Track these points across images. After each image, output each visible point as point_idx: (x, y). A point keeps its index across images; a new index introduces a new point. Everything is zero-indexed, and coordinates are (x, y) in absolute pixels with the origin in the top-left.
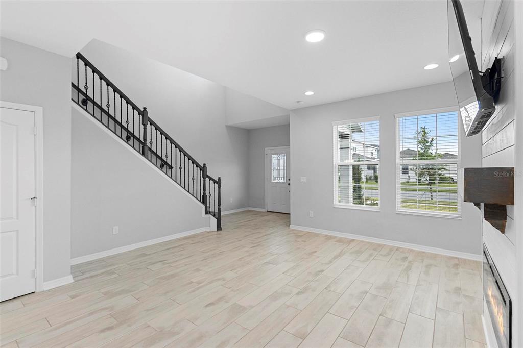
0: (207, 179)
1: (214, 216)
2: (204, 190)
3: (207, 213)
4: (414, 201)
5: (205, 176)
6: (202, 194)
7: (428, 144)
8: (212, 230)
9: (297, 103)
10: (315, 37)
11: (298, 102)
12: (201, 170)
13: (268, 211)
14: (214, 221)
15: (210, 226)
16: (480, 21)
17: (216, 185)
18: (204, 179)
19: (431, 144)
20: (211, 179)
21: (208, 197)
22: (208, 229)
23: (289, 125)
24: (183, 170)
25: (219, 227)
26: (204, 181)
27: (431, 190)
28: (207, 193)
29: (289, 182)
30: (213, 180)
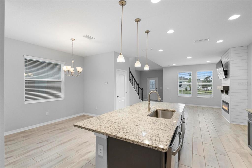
0: (139, 88)
11: (168, 66)
23: (163, 70)
28: (139, 93)
29: (157, 89)
30: (141, 89)
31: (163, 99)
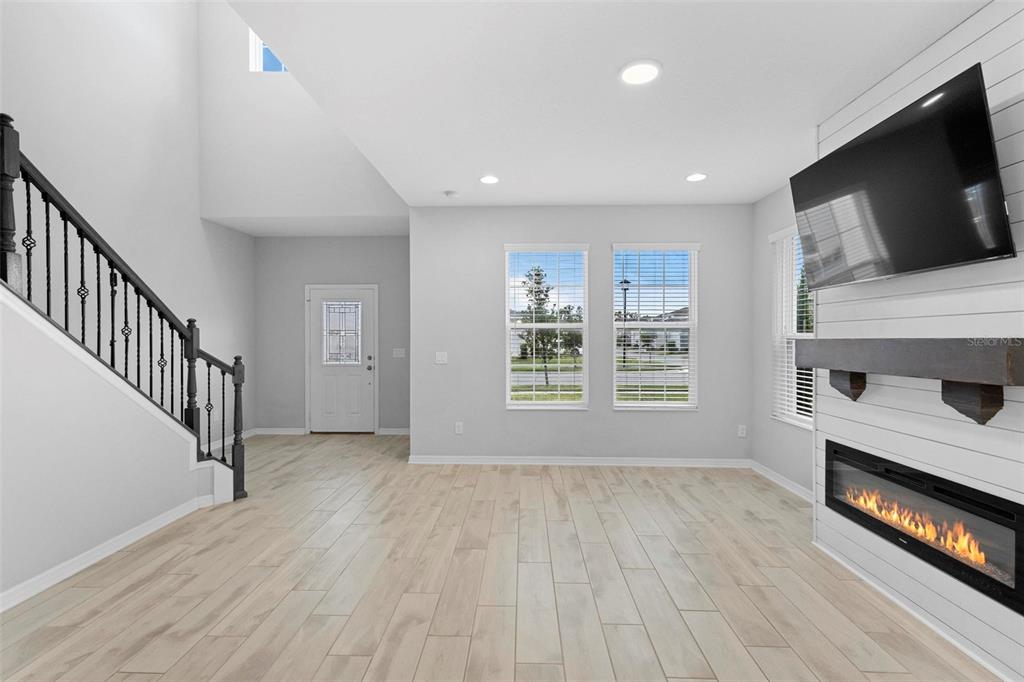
0: (200, 364)
1: (223, 460)
2: (192, 394)
3: (201, 457)
4: (529, 388)
5: (191, 351)
6: (185, 406)
7: (542, 296)
8: (218, 503)
9: (445, 196)
10: (640, 75)
11: (447, 193)
12: (181, 336)
13: (312, 432)
14: (225, 475)
15: (213, 493)
16: (814, 130)
17: (228, 377)
18: (191, 361)
19: (546, 296)
20: (211, 361)
21: (203, 414)
22: (206, 502)
23: (407, 237)
24: (133, 338)
25: (239, 492)
26: (191, 368)
27: (546, 370)
28: (201, 401)
29: (375, 363)
30: (219, 364)
31: (409, 427)
